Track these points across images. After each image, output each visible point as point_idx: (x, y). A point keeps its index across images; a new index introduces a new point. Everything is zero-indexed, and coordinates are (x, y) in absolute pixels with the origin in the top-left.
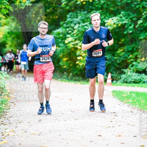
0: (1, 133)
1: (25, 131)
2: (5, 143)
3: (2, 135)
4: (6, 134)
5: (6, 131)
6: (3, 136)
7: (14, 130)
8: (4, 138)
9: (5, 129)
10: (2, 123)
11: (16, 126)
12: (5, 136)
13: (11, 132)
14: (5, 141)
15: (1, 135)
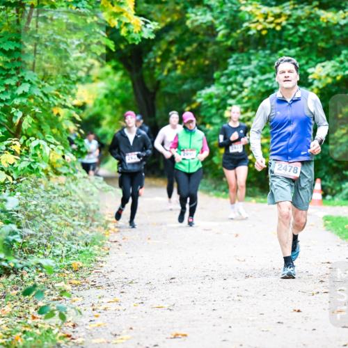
0: (91, 304)
1: (141, 301)
2: (99, 325)
3: (93, 310)
4: (101, 308)
5: (101, 301)
6: (95, 312)
7: (118, 298)
8: (97, 316)
9: (100, 298)
10: (93, 283)
11: (123, 290)
12: (98, 311)
13: (111, 303)
14: (99, 321)
15: (91, 309)
